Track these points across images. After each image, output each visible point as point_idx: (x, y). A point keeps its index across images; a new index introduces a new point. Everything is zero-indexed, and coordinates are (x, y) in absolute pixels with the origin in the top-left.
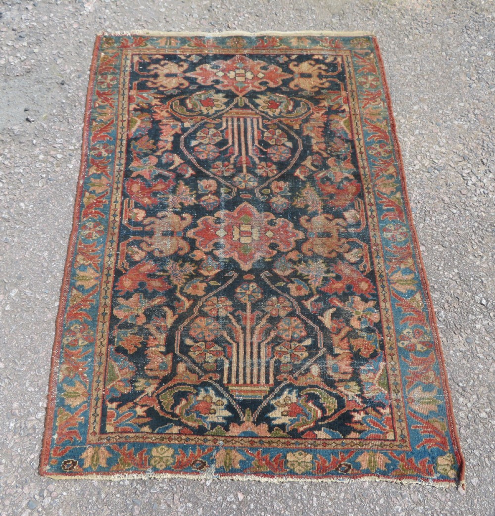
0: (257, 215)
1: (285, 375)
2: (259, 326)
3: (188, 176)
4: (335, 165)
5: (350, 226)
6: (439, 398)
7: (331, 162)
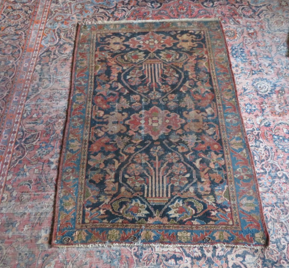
0: (161, 112)
1: (176, 193)
2: (162, 168)
3: (125, 93)
4: (201, 85)
5: (209, 116)
6: (255, 203)
7: (198, 83)
